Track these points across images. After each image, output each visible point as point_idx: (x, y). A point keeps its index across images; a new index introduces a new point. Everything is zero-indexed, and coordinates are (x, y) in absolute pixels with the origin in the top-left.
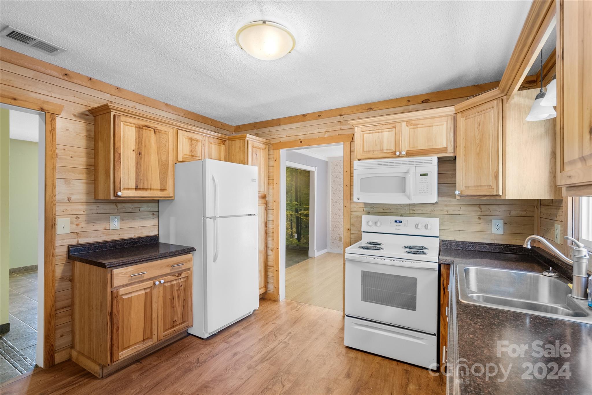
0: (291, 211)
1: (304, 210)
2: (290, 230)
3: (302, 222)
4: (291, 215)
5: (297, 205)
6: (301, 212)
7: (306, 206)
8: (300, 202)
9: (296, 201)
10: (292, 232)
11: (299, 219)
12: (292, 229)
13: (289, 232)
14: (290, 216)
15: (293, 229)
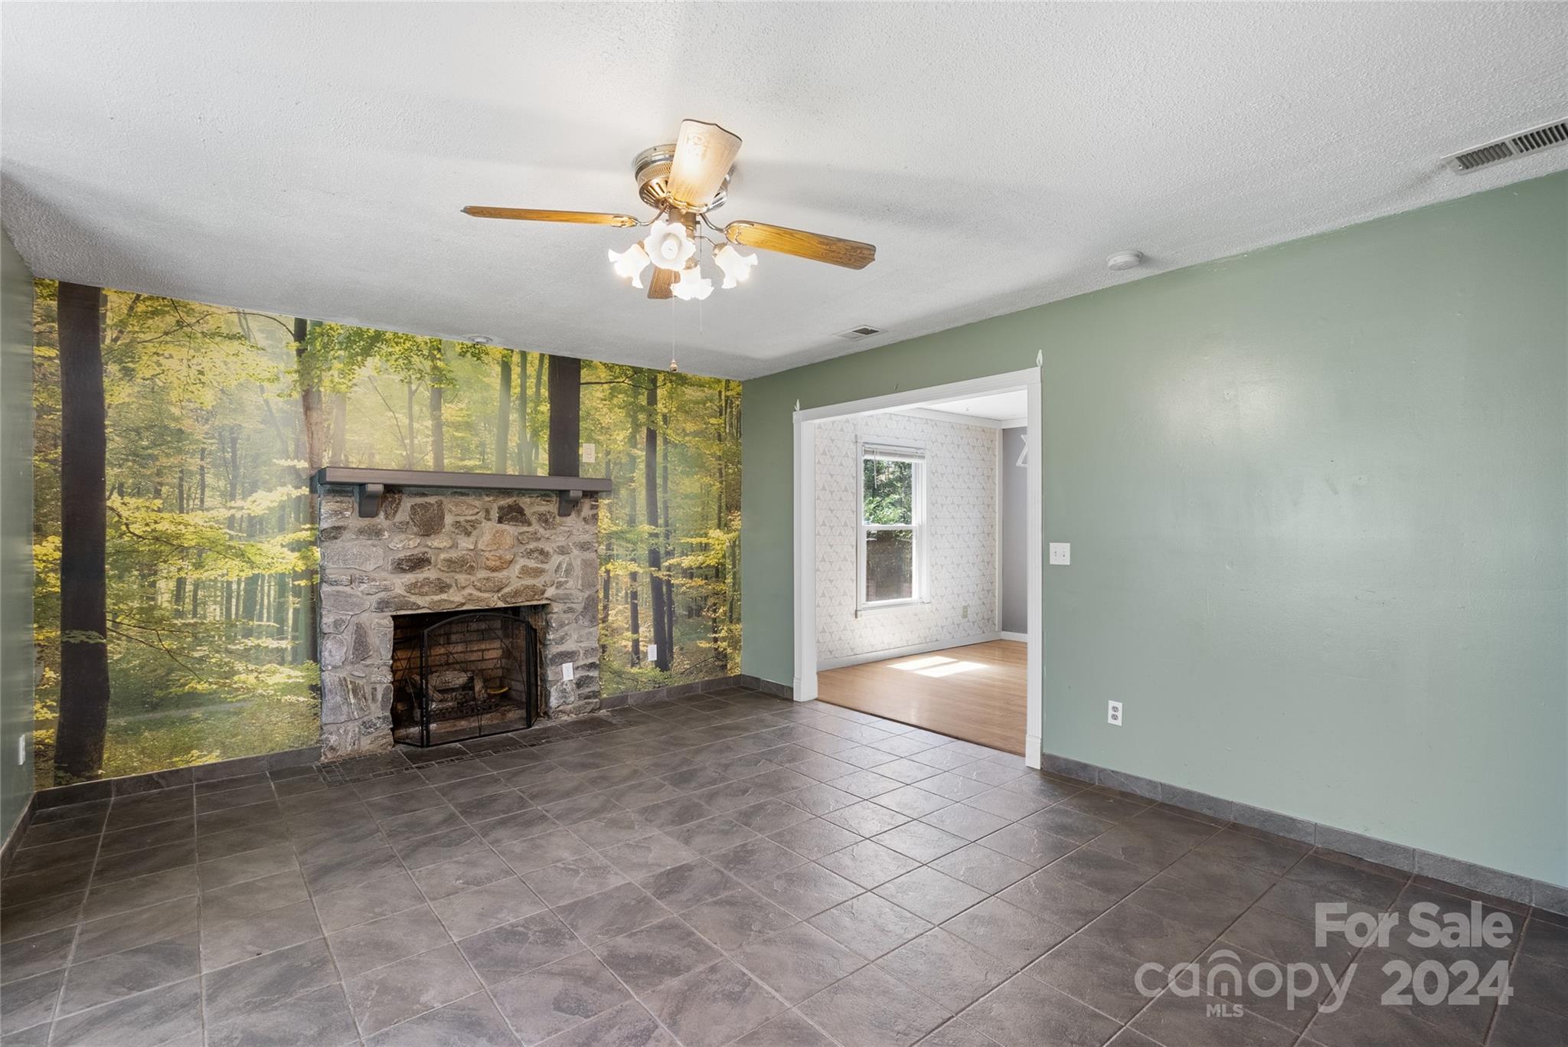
0: (633, 560)
1: (683, 554)
2: (629, 634)
3: (673, 596)
4: (634, 576)
5: (656, 535)
6: (671, 561)
7: (690, 540)
8: (667, 524)
9: (653, 520)
10: (636, 643)
11: (664, 589)
12: (635, 629)
13: (624, 643)
14: (627, 580)
15: (641, 630)
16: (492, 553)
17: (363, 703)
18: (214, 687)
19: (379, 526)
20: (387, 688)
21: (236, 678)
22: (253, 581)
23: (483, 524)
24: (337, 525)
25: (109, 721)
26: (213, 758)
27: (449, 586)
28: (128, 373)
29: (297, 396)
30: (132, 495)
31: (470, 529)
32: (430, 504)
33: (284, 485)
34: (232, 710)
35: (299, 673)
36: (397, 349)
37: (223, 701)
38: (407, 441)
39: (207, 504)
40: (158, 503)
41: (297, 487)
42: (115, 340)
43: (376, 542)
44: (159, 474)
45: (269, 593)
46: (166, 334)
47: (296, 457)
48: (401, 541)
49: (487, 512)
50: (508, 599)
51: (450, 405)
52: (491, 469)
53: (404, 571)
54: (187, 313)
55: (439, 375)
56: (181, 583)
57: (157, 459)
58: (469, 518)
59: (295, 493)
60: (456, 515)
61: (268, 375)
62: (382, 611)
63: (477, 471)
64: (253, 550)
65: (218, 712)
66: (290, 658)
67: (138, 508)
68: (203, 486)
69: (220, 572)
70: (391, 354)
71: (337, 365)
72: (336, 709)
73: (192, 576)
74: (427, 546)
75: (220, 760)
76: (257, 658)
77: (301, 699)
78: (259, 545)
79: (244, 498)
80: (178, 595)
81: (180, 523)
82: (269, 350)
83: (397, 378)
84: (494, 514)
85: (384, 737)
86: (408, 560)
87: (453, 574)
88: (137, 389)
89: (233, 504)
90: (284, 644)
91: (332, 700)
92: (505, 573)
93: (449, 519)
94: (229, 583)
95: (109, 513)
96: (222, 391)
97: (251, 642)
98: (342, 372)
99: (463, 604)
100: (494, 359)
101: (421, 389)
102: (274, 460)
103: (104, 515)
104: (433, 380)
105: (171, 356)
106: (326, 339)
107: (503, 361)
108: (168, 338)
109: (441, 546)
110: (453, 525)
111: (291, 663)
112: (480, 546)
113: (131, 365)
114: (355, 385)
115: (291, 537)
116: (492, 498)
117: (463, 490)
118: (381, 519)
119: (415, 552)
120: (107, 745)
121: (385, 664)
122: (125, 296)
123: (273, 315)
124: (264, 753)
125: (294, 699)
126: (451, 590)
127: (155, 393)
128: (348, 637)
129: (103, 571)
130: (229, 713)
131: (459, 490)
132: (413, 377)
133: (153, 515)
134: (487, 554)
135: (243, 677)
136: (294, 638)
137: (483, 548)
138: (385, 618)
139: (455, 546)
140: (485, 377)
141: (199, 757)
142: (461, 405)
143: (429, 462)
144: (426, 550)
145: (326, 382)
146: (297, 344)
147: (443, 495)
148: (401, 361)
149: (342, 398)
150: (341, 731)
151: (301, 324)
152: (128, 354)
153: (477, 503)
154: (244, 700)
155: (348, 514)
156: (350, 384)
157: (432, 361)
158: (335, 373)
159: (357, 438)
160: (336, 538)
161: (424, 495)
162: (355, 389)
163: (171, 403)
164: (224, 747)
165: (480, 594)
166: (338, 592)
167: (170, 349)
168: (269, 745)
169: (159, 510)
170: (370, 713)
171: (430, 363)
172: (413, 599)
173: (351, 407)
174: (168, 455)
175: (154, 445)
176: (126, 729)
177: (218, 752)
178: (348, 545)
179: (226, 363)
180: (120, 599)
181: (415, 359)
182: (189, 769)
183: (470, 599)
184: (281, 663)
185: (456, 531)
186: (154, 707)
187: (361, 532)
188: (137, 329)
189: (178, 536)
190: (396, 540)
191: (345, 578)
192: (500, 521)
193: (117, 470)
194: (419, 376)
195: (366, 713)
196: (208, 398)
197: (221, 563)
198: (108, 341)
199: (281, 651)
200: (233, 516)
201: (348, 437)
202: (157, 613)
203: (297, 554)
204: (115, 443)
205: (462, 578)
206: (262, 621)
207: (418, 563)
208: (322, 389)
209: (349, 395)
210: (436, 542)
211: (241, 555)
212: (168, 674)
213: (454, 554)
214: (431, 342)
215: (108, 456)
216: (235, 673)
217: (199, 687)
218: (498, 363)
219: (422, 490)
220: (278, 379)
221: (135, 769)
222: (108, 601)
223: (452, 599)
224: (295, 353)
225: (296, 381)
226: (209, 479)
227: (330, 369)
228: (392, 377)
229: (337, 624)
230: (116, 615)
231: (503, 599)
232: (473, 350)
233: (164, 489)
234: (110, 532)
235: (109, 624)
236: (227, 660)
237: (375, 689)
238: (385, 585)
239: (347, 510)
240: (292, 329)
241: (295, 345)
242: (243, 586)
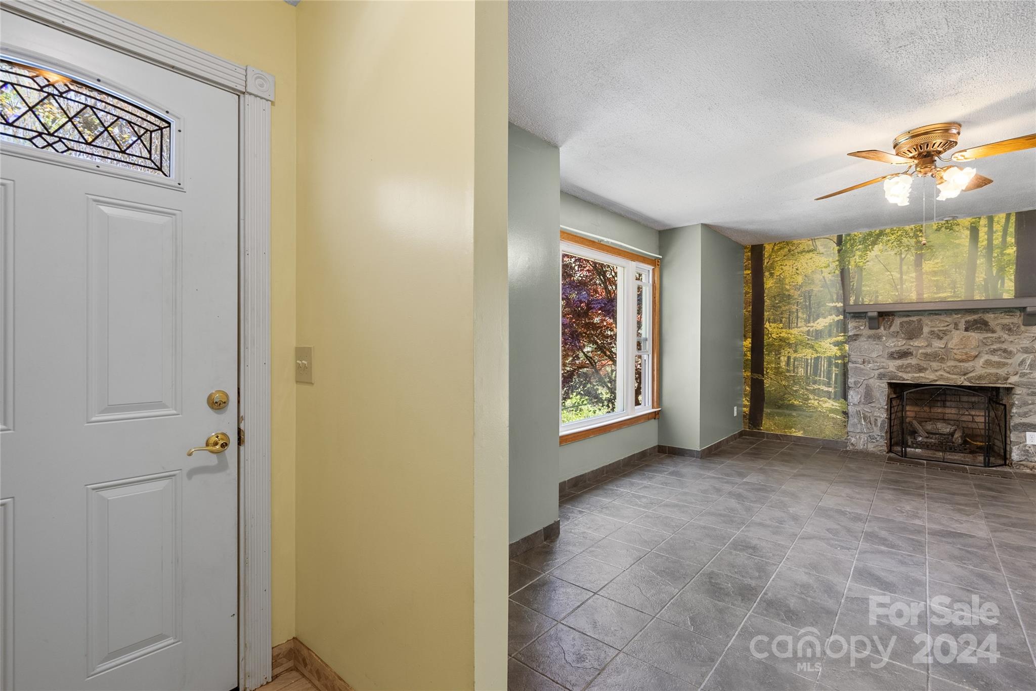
16: (960, 351)
17: (869, 426)
18: (801, 404)
19: (880, 334)
20: (883, 421)
21: (810, 401)
22: (817, 359)
23: (953, 332)
24: (856, 333)
25: (765, 409)
26: (800, 434)
27: (926, 369)
28: (772, 275)
29: (838, 272)
30: (772, 323)
31: (942, 335)
32: (913, 321)
33: (831, 315)
34: (808, 415)
35: (837, 405)
36: (893, 237)
37: (804, 411)
38: (899, 287)
39: (799, 325)
40: (781, 325)
41: (837, 316)
42: (768, 263)
43: (879, 343)
44: (782, 313)
45: (824, 365)
46: (784, 256)
47: (837, 301)
48: (893, 342)
49: (956, 324)
50: (973, 381)
51: (929, 262)
52: (961, 297)
53: (895, 358)
54: (792, 246)
55: (920, 246)
56: (789, 358)
57: (781, 308)
58: (941, 329)
59: (837, 319)
60: (931, 327)
61: (824, 265)
62: (881, 379)
63: (949, 300)
64: (817, 345)
65: (802, 415)
66: (833, 397)
67: (774, 328)
68: (797, 317)
69: (803, 354)
70: (889, 240)
71: (858, 253)
72: (854, 425)
73: (793, 355)
74: (910, 345)
75: (803, 436)
76: (819, 394)
77: (838, 417)
78: (820, 343)
79: (813, 322)
80: (788, 363)
81: (789, 333)
82: (825, 253)
83: (893, 253)
84: (962, 326)
85: (882, 446)
86: (898, 352)
87: (929, 362)
88: (775, 280)
89: (809, 325)
90: (830, 389)
91: (853, 420)
92: (971, 364)
93: (926, 330)
94: (807, 359)
95: (765, 330)
96: (805, 276)
97: (816, 387)
98: (861, 256)
99: (937, 381)
100: (963, 227)
101: (908, 256)
102: (827, 304)
103: (764, 331)
104: (916, 250)
105: (786, 265)
106: (852, 241)
107: (971, 227)
108: (785, 258)
109: (920, 345)
110: (928, 333)
111: (834, 399)
112: (949, 346)
113: (773, 271)
114: (868, 261)
115: (834, 339)
116: (959, 316)
117: (937, 312)
118: (882, 330)
119: (902, 348)
120: (764, 418)
121: (882, 408)
122: (771, 245)
123: (827, 236)
124: (821, 438)
125: (835, 416)
126: (928, 372)
127: (781, 281)
128: (862, 390)
129: (763, 351)
130: (807, 416)
131: (933, 312)
132: (903, 250)
133: (779, 330)
134: (955, 351)
135: (813, 401)
136: (835, 387)
137: (952, 347)
138: (883, 383)
139: (930, 345)
140: (956, 239)
141: (795, 432)
142: (936, 261)
143: (913, 296)
144: (910, 347)
145: (852, 263)
146: (838, 247)
147: (922, 315)
148: (895, 243)
149: (860, 269)
150: (858, 437)
151: (840, 238)
152: (772, 267)
153: (948, 319)
154: (812, 412)
155: (862, 328)
156: (865, 262)
157: (916, 238)
158: (857, 257)
159: (868, 289)
160: (856, 340)
161: (908, 316)
162: (868, 263)
163: (786, 284)
164: (805, 431)
165: (949, 376)
166: (856, 367)
167: (786, 262)
168: (823, 435)
169: (782, 328)
170: (873, 432)
171: (914, 240)
172: (900, 374)
173: (865, 273)
174: (785, 306)
175: (780, 302)
176: (770, 414)
177: (802, 432)
178: (863, 343)
179: (807, 263)
180: (769, 363)
181: (905, 240)
182: (791, 436)
183: (941, 377)
184: (829, 399)
185: (931, 336)
186: (779, 407)
187: (869, 337)
188: (775, 257)
189: (788, 339)
190: (890, 341)
191: (860, 361)
192: (966, 330)
193: (768, 313)
194: (907, 249)
195: (871, 431)
196: (800, 280)
197: (804, 350)
198: (765, 264)
199: (829, 392)
200: (809, 330)
201: (863, 288)
202: (780, 370)
203: (837, 348)
204: (767, 302)
205: (935, 365)
206: (821, 377)
207: (904, 354)
208: (850, 267)
209: (864, 267)
210: (916, 343)
211: (812, 347)
212: (784, 395)
213: (929, 350)
214: (915, 228)
215: (765, 308)
216: (810, 399)
217: (795, 402)
218: (967, 229)
219: (908, 313)
220: (829, 266)
221: (772, 430)
222: (765, 363)
223: (927, 377)
224: (837, 252)
225: (837, 265)
226: (800, 314)
227: (854, 256)
228: (889, 253)
229: (855, 383)
230: (767, 369)
231: (969, 380)
232: (947, 225)
233: (784, 319)
234: (766, 337)
235: (765, 372)
236: (806, 393)
237: (876, 420)
238: (883, 365)
239: (862, 326)
240: (836, 241)
241: (837, 248)
242: (813, 361)
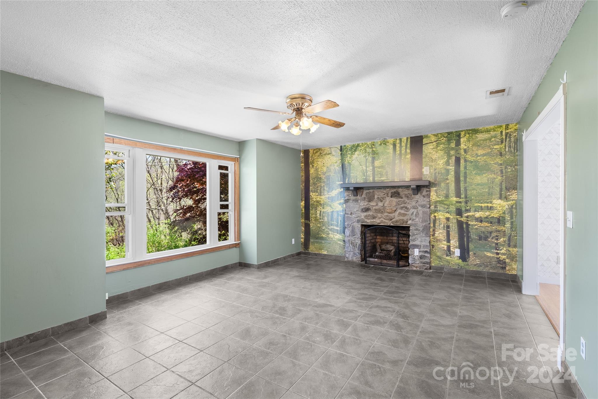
0: (447, 212)
1: (475, 211)
2: (445, 243)
3: (470, 229)
4: (448, 219)
5: (460, 202)
6: (469, 214)
7: (480, 205)
8: (466, 197)
9: (458, 195)
10: (449, 247)
11: (465, 226)
12: (448, 241)
13: (443, 246)
14: (445, 221)
15: (451, 242)
16: (389, 208)
17: (353, 247)
18: (326, 236)
19: (358, 199)
20: (359, 245)
21: (330, 235)
22: (333, 212)
23: (386, 198)
24: (348, 198)
25: (311, 240)
26: (325, 253)
27: (376, 217)
28: (313, 166)
29: (341, 166)
30: (314, 192)
31: (382, 200)
32: (370, 192)
33: (338, 188)
34: (329, 242)
35: (341, 237)
36: (363, 147)
37: (327, 240)
38: (365, 174)
39: (325, 194)
40: (317, 194)
41: (341, 189)
42: (311, 160)
43: (357, 203)
44: (317, 187)
45: (335, 215)
46: (318, 156)
47: (340, 181)
48: (363, 203)
49: (387, 194)
50: (394, 223)
51: (377, 161)
52: (389, 180)
53: (364, 212)
54: (321, 151)
55: (374, 153)
56: (321, 211)
57: (317, 184)
58: (382, 196)
59: (340, 190)
60: (378, 195)
61: (335, 162)
62: (358, 223)
63: (385, 181)
64: (332, 205)
65: (326, 242)
66: (339, 232)
67: (314, 195)
68: (324, 190)
69: (327, 210)
70: (361, 149)
71: (349, 156)
72: (348, 247)
73: (322, 210)
74: (369, 205)
75: (327, 254)
76: (333, 231)
77: (341, 243)
78: (334, 204)
79: (331, 192)
80: (320, 215)
81: (320, 198)
82: (335, 155)
83: (363, 156)
84: (390, 195)
85: (359, 258)
86: (365, 208)
87: (377, 213)
88: (314, 169)
89: (329, 194)
90: (338, 228)
91: (347, 245)
92: (393, 214)
93: (376, 197)
94: (328, 212)
95: (310, 196)
96: (327, 167)
97: (332, 227)
98: (350, 157)
99: (380, 223)
100: (390, 144)
101: (369, 158)
102: (337, 183)
103: (310, 197)
104: (372, 155)
105: (319, 161)
106: (346, 149)
107: (393, 143)
108: (318, 157)
109: (373, 205)
110: (377, 198)
111: (340, 233)
112: (385, 205)
113: (313, 164)
114: (353, 160)
115: (339, 202)
116: (389, 189)
117: (380, 188)
118: (359, 197)
119: (367, 206)
120: (310, 245)
121: (359, 238)
122: (312, 150)
123: (336, 146)
124: (334, 254)
125: (340, 243)
126: (377, 219)
127: (317, 170)
128: (351, 229)
129: (310, 208)
130: (328, 243)
131: (379, 188)
132: (367, 155)
133: (316, 196)
134: (387, 208)
135: (331, 235)
136: (340, 227)
137: (386, 206)
138: (359, 225)
139: (377, 205)
140: (387, 150)
141: (324, 252)
142: (380, 161)
143: (371, 179)
144: (369, 206)
145: (347, 161)
146: (341, 152)
147: (374, 189)
148: (364, 151)
149: (350, 164)
150: (349, 254)
151: (341, 147)
152: (313, 162)
153: (385, 191)
154: (331, 241)
155: (350, 195)
156: (352, 160)
157: (372, 149)
158: (348, 158)
159: (353, 175)
160: (348, 202)
161: (369, 189)
162: (353, 161)
163: (319, 172)
164: (328, 251)
165: (385, 221)
166: (348, 216)
167: (319, 160)
168: (335, 253)
169: (317, 196)
170: (355, 251)
171: (371, 150)
172: (366, 220)
173: (352, 166)
174: (319, 183)
175: (317, 181)
176: (313, 242)
177: (326, 252)
178: (350, 204)
179: (328, 160)
180: (312, 215)
181: (367, 149)
182: (322, 254)
183: (382, 222)
184: (338, 233)
185: (378, 200)
186: (317, 239)
187: (353, 200)
188: (314, 156)
189: (320, 201)
190: (362, 203)
191: (350, 213)
192: (391, 197)
193: (311, 187)
194: (368, 154)
195: (354, 250)
196: (325, 169)
197: (327, 207)
198: (310, 160)
199: (337, 230)
200: (329, 197)
201: (351, 175)
202: (317, 218)
203: (340, 206)
204: (311, 181)
205: (379, 215)
206: (334, 222)
207: (367, 210)
208: (346, 163)
209: (351, 163)
210: (373, 204)
211: (330, 206)
212: (319, 232)
213: (377, 207)
214: (372, 143)
215: (310, 184)
216: (329, 234)
217: (324, 236)
218: (392, 144)
219: (369, 188)
220: (337, 162)
221: (314, 251)
222: (310, 215)
223: (376, 221)
224: (340, 155)
225: (340, 162)
226: (325, 188)
227: (347, 157)
228: (361, 156)
229: (348, 225)
230: (311, 218)
231: (392, 222)
232: (384, 142)
233: (318, 191)
234: (311, 200)
235: (310, 220)
236: (328, 230)
237: (356, 244)
238: (359, 215)
239: (350, 194)
240: (340, 149)
241: (340, 153)
242: (331, 213)
